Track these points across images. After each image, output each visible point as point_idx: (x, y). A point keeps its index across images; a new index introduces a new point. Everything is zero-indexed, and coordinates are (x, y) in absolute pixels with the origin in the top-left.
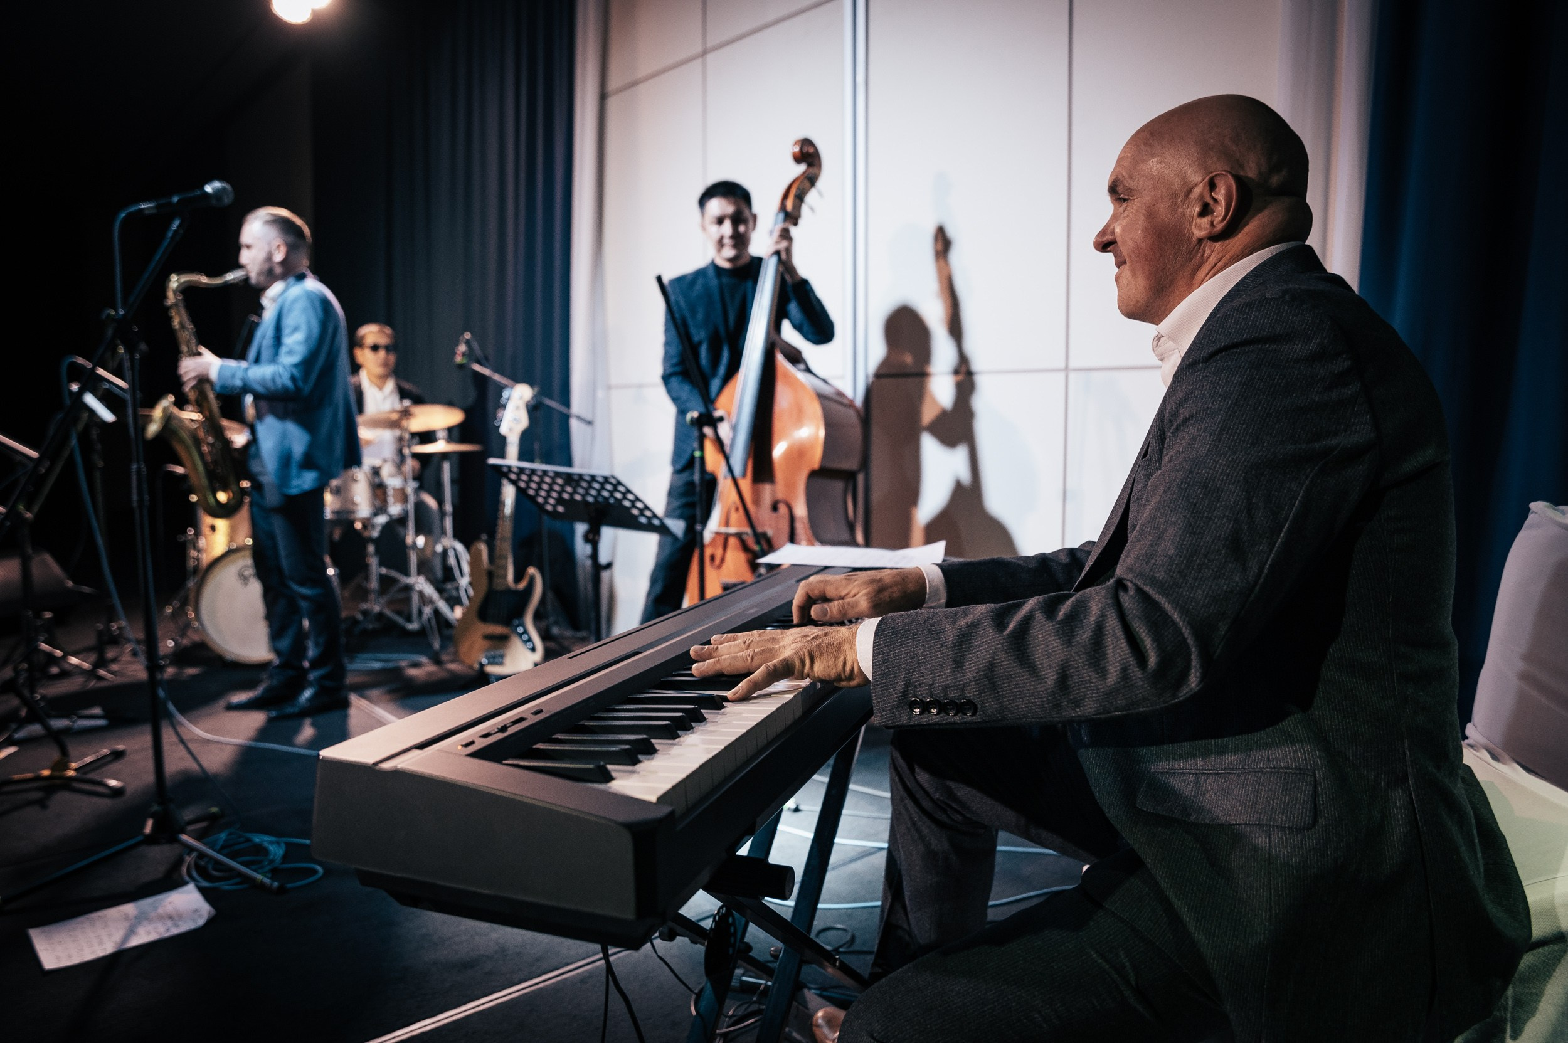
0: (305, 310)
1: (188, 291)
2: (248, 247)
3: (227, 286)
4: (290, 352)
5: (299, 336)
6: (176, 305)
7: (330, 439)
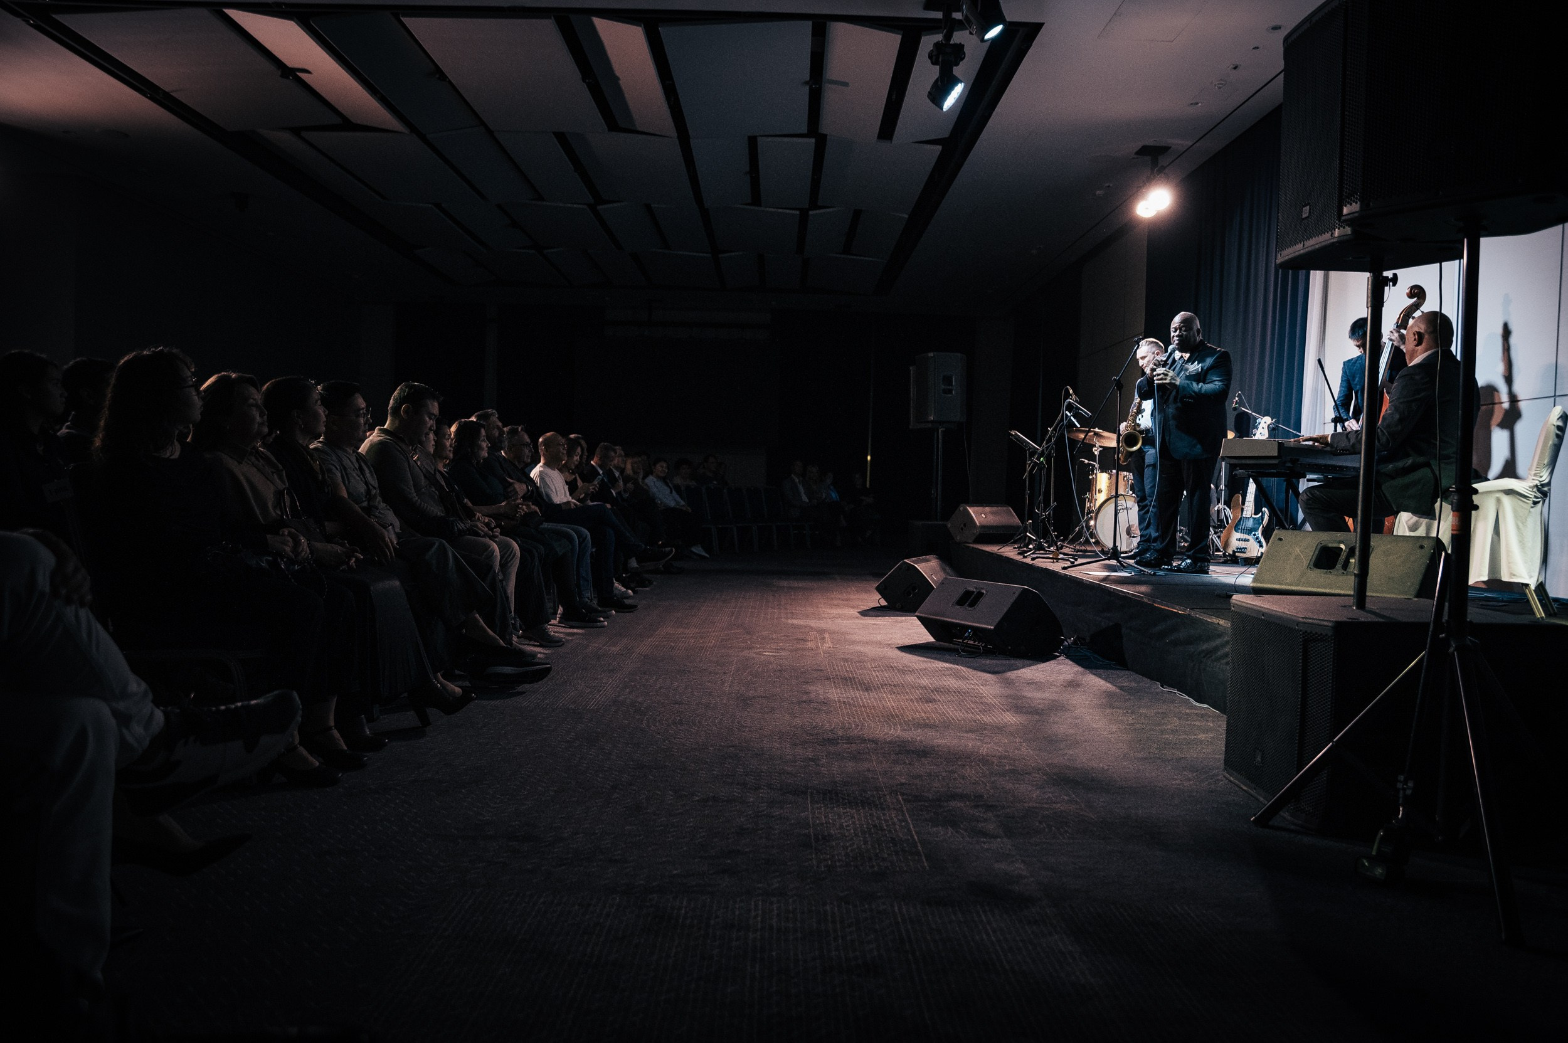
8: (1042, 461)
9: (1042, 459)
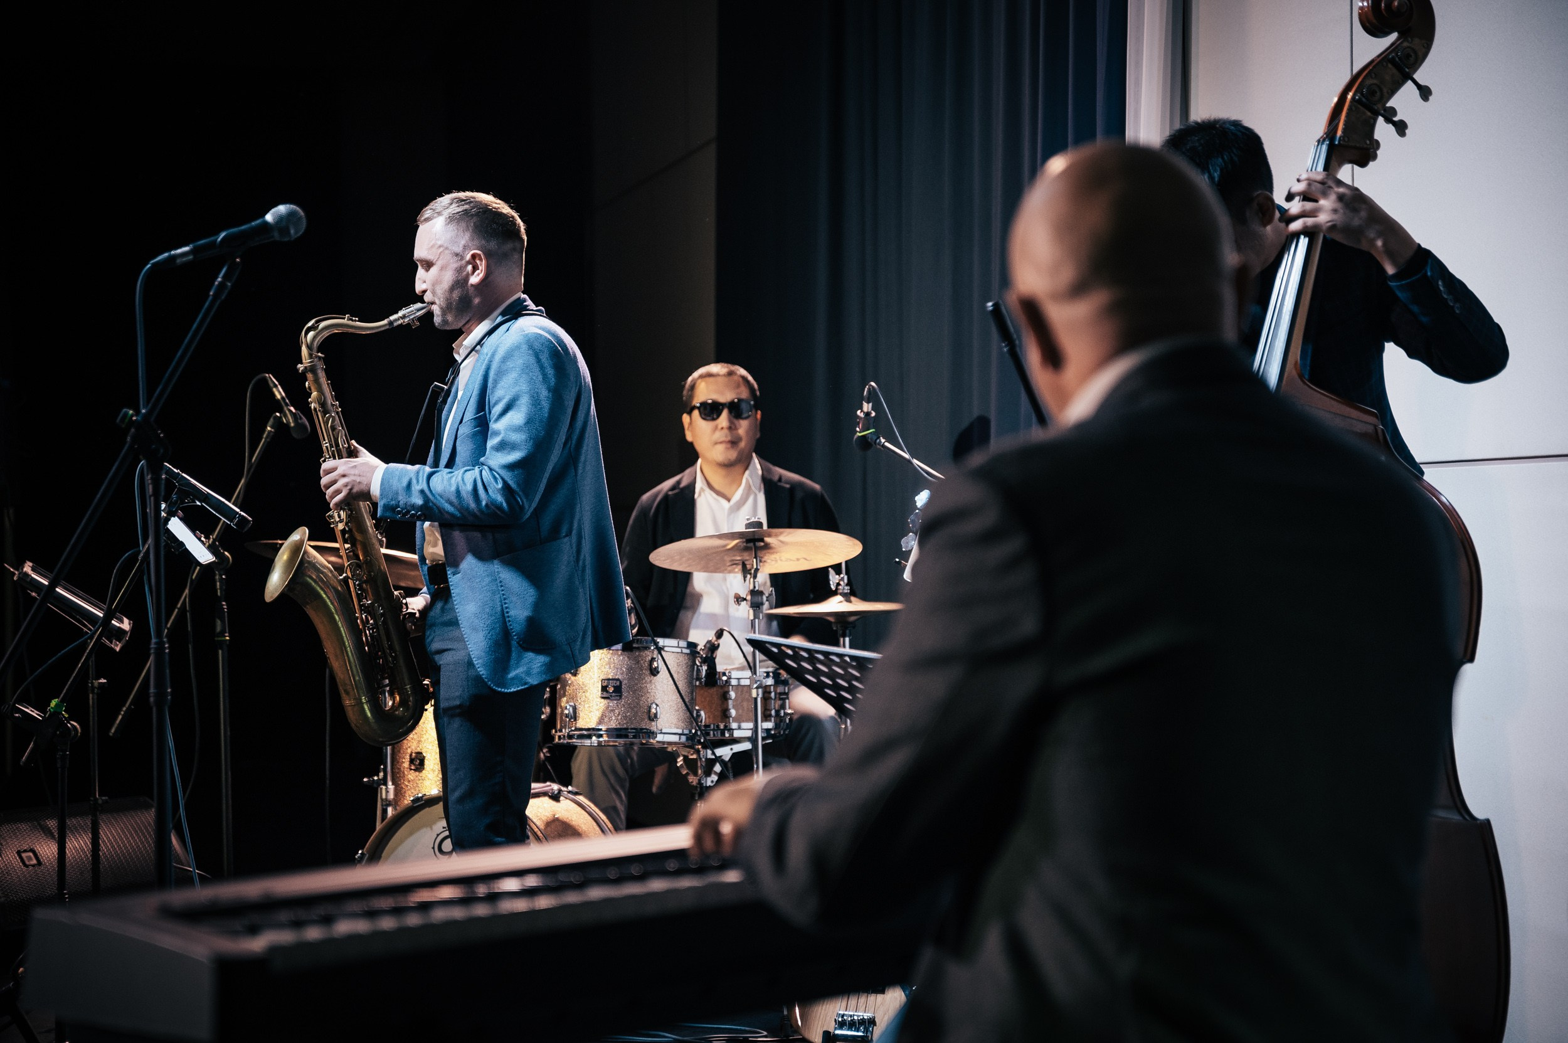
0: (526, 369)
1: (331, 346)
2: (428, 265)
3: (395, 331)
4: (502, 446)
5: (517, 417)
6: (312, 369)
7: (571, 593)
8: (56, 714)
9: (53, 703)
